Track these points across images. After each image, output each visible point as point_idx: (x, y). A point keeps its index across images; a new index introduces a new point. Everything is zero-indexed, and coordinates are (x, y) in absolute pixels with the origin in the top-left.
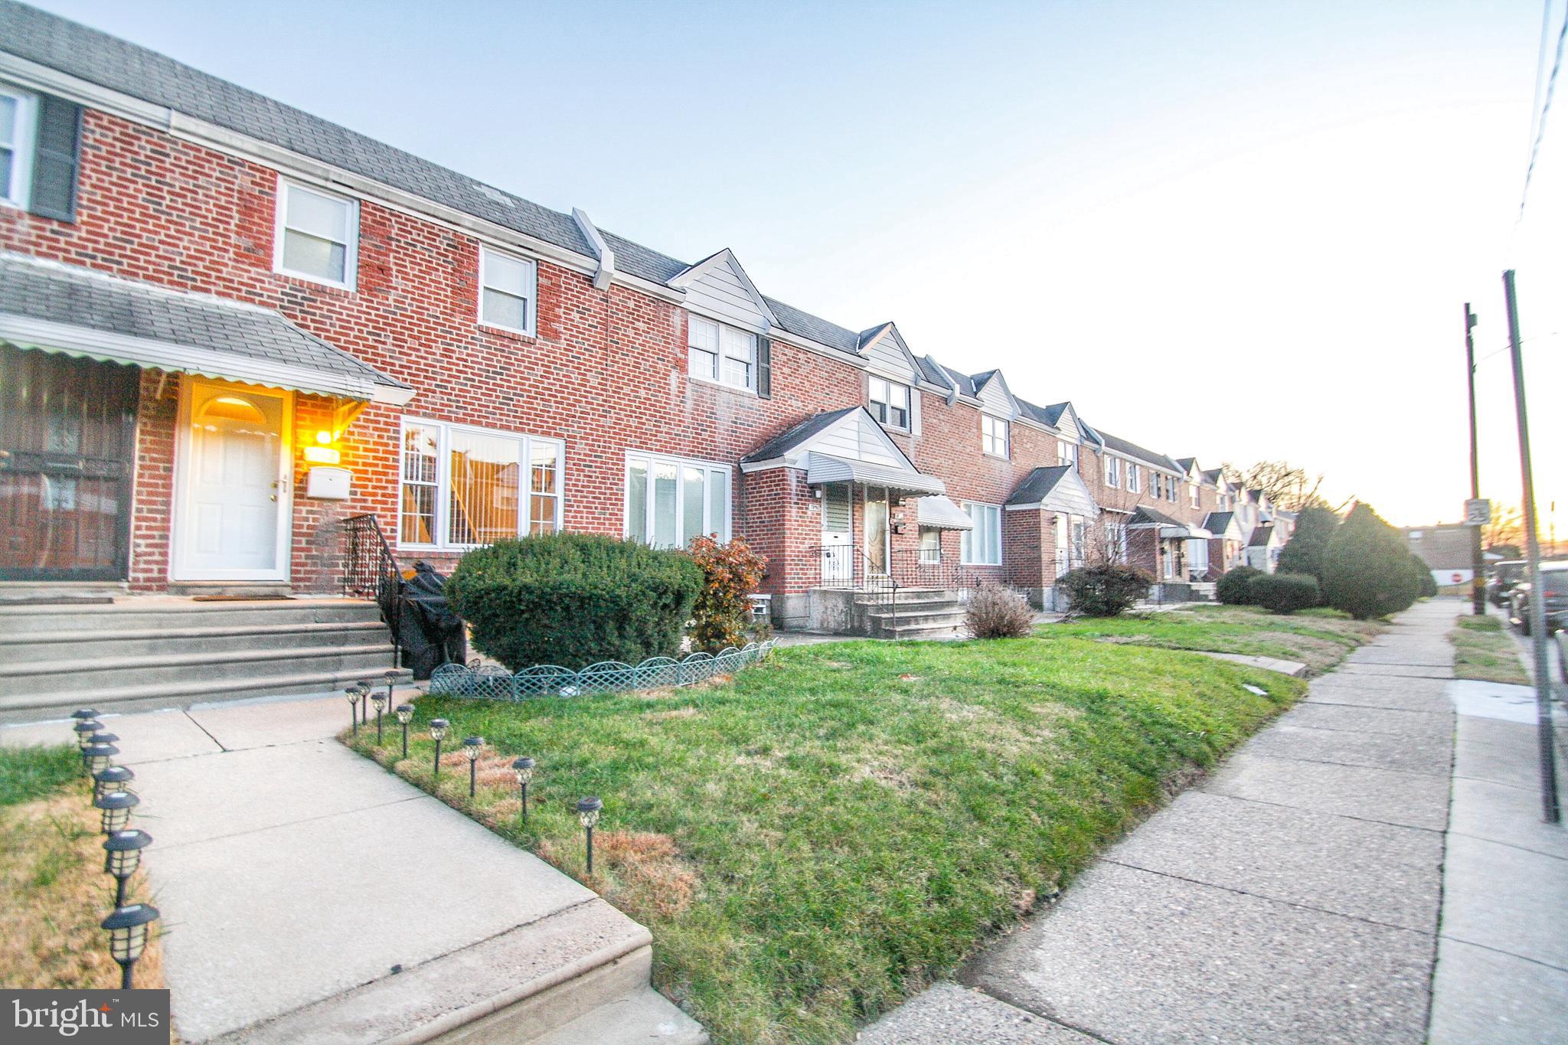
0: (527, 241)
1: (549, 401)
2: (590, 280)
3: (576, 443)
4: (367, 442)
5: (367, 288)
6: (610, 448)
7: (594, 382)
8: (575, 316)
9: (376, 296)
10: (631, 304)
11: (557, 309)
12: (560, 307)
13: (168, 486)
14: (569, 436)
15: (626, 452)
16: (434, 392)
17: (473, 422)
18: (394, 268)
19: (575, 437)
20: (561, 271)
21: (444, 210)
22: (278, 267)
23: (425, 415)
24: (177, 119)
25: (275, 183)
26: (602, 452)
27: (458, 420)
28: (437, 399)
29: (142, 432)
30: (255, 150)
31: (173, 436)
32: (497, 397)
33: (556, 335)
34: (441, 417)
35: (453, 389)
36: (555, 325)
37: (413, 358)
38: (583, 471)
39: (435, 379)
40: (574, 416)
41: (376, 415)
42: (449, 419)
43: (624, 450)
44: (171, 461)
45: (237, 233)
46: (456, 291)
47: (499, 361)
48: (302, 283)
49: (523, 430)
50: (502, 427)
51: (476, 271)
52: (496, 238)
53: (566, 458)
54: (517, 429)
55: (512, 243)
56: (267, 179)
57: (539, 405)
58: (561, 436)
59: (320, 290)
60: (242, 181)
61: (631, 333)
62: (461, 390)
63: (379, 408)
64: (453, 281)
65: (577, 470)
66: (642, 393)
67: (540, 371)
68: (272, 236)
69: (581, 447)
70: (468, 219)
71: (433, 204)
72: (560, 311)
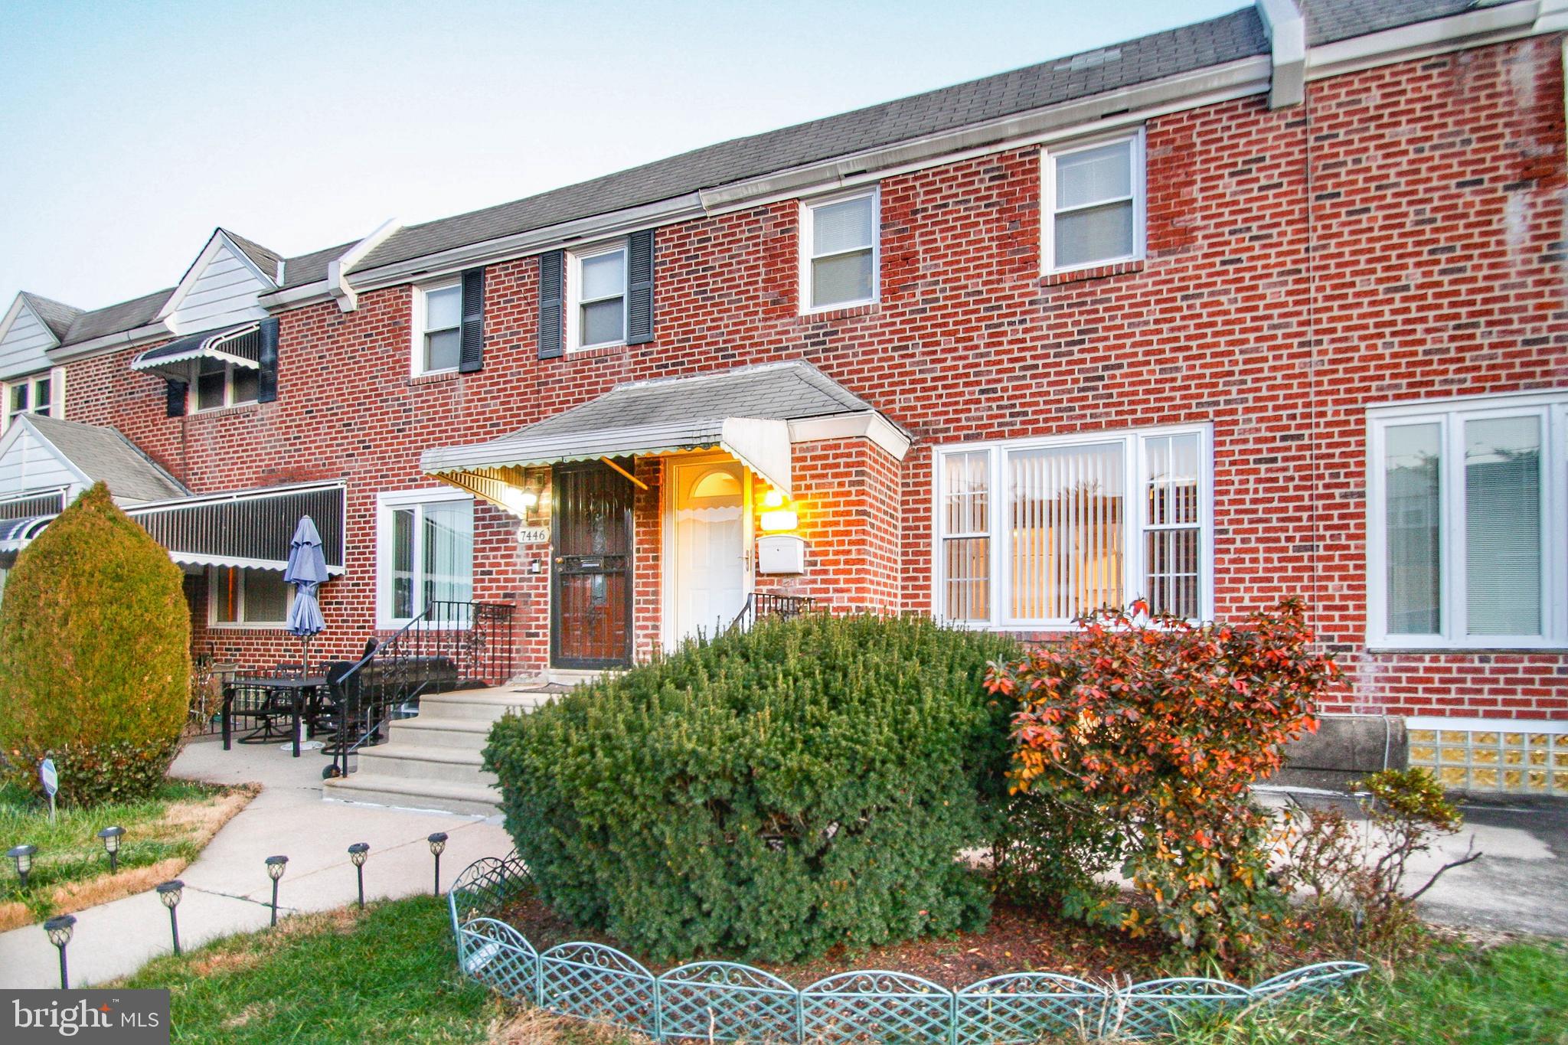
0: (1112, 102)
1: (1174, 360)
2: (1261, 103)
3: (1235, 422)
4: (826, 495)
5: (891, 291)
6: (1323, 414)
7: (1273, 292)
8: (1228, 185)
9: (901, 297)
10: (1373, 99)
11: (1184, 190)
12: (1192, 183)
13: (656, 576)
14: (1218, 413)
15: (1368, 415)
16: (978, 401)
17: (1037, 432)
18: (920, 249)
19: (1233, 412)
20: (1192, 117)
21: (975, 132)
22: (805, 306)
23: (967, 438)
24: (706, 199)
25: (795, 213)
26: (1299, 427)
27: (1014, 434)
28: (981, 412)
29: (638, 525)
30: (767, 188)
31: (657, 524)
32: (1075, 381)
33: (1186, 236)
34: (991, 436)
35: (1005, 389)
36: (1180, 223)
37: (949, 363)
38: (1256, 471)
39: (978, 383)
40: (1231, 373)
41: (836, 456)
42: (1000, 435)
43: (1363, 411)
44: (656, 550)
45: (765, 289)
46: (1004, 242)
47: (1076, 323)
48: (821, 315)
49: (1123, 424)
50: (1085, 427)
51: (1035, 197)
52: (1061, 127)
53: (1216, 454)
54: (1111, 425)
55: (1090, 120)
56: (787, 214)
57: (1152, 373)
58: (1204, 415)
59: (841, 317)
60: (767, 229)
61: (1374, 159)
62: (1015, 388)
63: (837, 447)
64: (1001, 228)
65: (1239, 472)
66: (1413, 276)
67: (1152, 313)
68: (795, 275)
69: (1247, 425)
70: (1010, 124)
71: (958, 132)
72: (1195, 191)
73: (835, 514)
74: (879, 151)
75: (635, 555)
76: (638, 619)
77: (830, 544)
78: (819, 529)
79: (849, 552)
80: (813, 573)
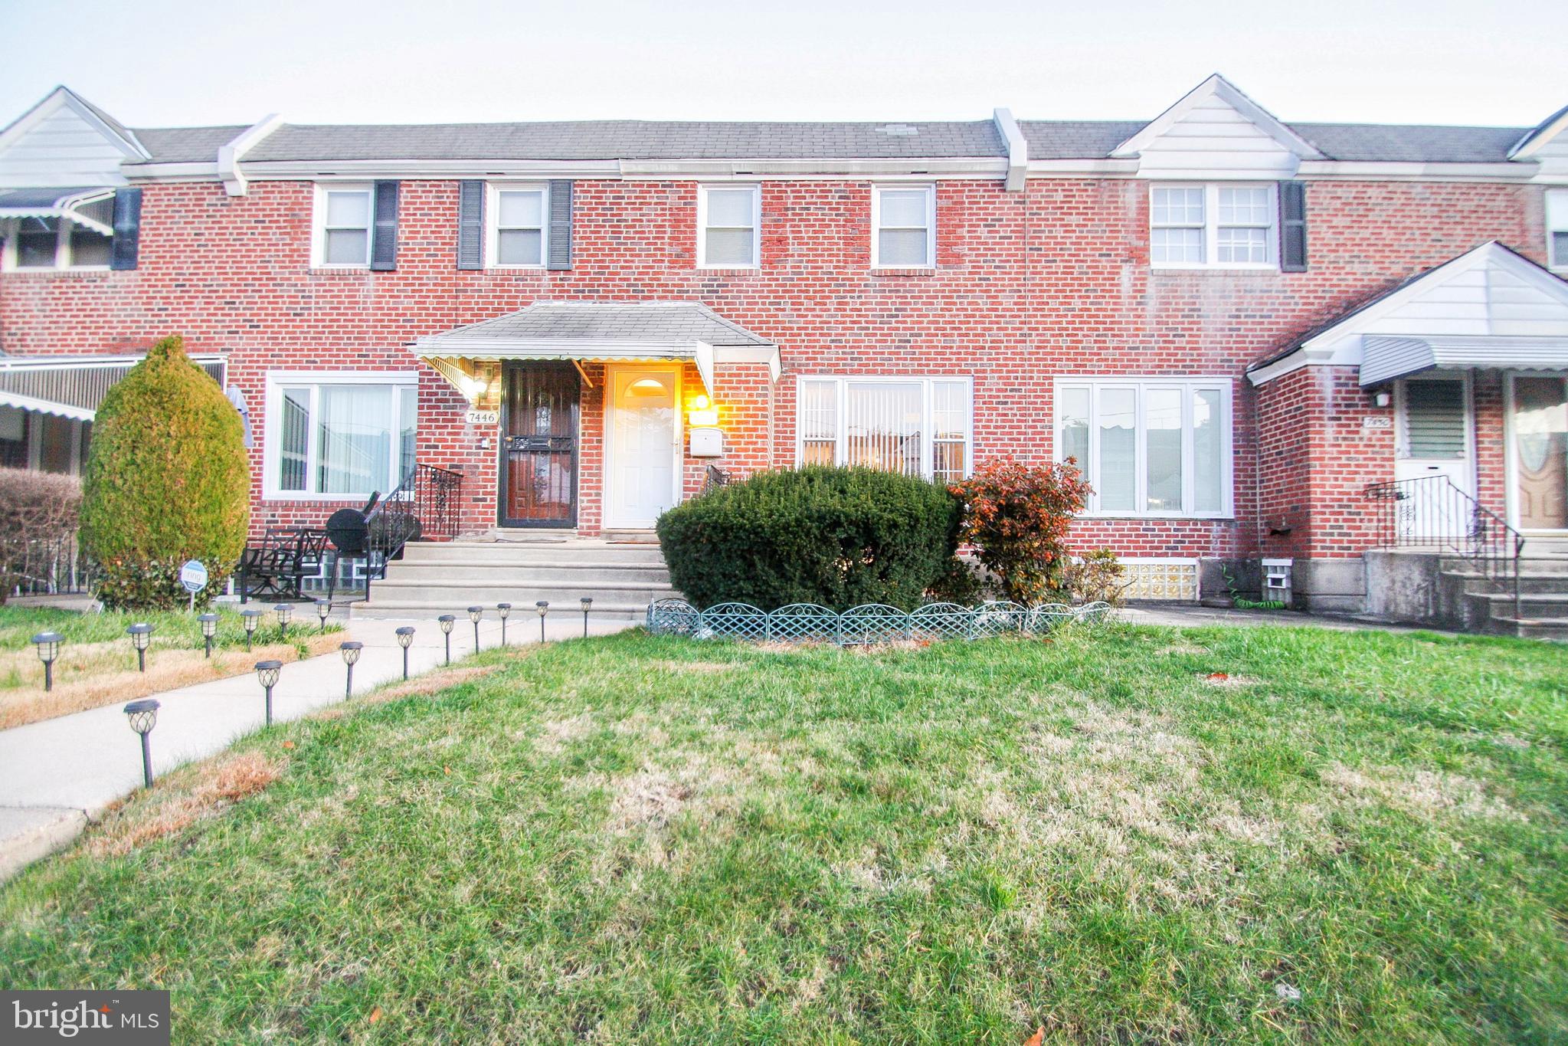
0: (918, 165)
1: (952, 335)
2: (1001, 184)
3: (985, 378)
4: (739, 402)
5: (768, 262)
6: (1031, 378)
7: (1007, 301)
8: (982, 232)
9: (776, 268)
11: (959, 230)
12: (963, 226)
13: (599, 454)
14: (977, 371)
15: (1054, 380)
16: (829, 348)
17: (868, 372)
18: (791, 236)
19: (984, 371)
20: (963, 185)
21: (831, 164)
22: (701, 263)
23: (822, 372)
24: (624, 166)
25: (694, 192)
26: (1020, 384)
27: (853, 372)
28: (831, 355)
29: (584, 415)
30: (675, 169)
31: (601, 415)
32: (893, 341)
33: (959, 258)
34: (837, 372)
35: (847, 341)
36: (956, 249)
37: (810, 318)
38: (996, 409)
39: (829, 335)
40: (983, 348)
41: (747, 375)
42: (844, 372)
43: (1051, 378)
44: (600, 435)
45: (670, 244)
46: (848, 241)
47: (894, 303)
48: (716, 271)
49: (922, 372)
50: (899, 372)
51: (868, 215)
52: (886, 173)
53: (975, 397)
54: (915, 372)
55: (905, 173)
56: (688, 191)
57: (939, 341)
58: (968, 372)
59: (731, 275)
60: (672, 199)
61: (1058, 232)
62: (855, 341)
63: (748, 369)
64: (846, 232)
65: (988, 409)
66: (1077, 304)
67: (940, 303)
68: (694, 238)
69: (993, 381)
70: (855, 164)
71: (820, 161)
72: (964, 232)
73: (747, 416)
74: (764, 161)
75: (581, 438)
76: (582, 488)
77: (742, 437)
78: (734, 426)
79: (756, 443)
80: (730, 456)
